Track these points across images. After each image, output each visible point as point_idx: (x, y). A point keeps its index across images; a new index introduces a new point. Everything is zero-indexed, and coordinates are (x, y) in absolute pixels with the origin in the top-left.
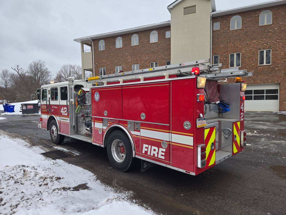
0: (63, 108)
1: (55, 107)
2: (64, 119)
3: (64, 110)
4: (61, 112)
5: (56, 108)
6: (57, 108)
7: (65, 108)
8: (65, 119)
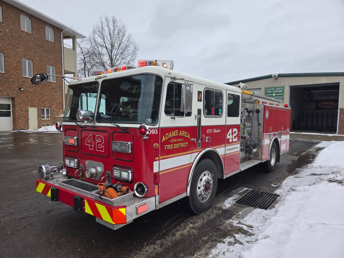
0: (231, 130)
1: (215, 131)
2: (233, 149)
3: (233, 134)
4: (228, 137)
5: (217, 131)
6: (219, 131)
7: (235, 130)
8: (235, 147)
